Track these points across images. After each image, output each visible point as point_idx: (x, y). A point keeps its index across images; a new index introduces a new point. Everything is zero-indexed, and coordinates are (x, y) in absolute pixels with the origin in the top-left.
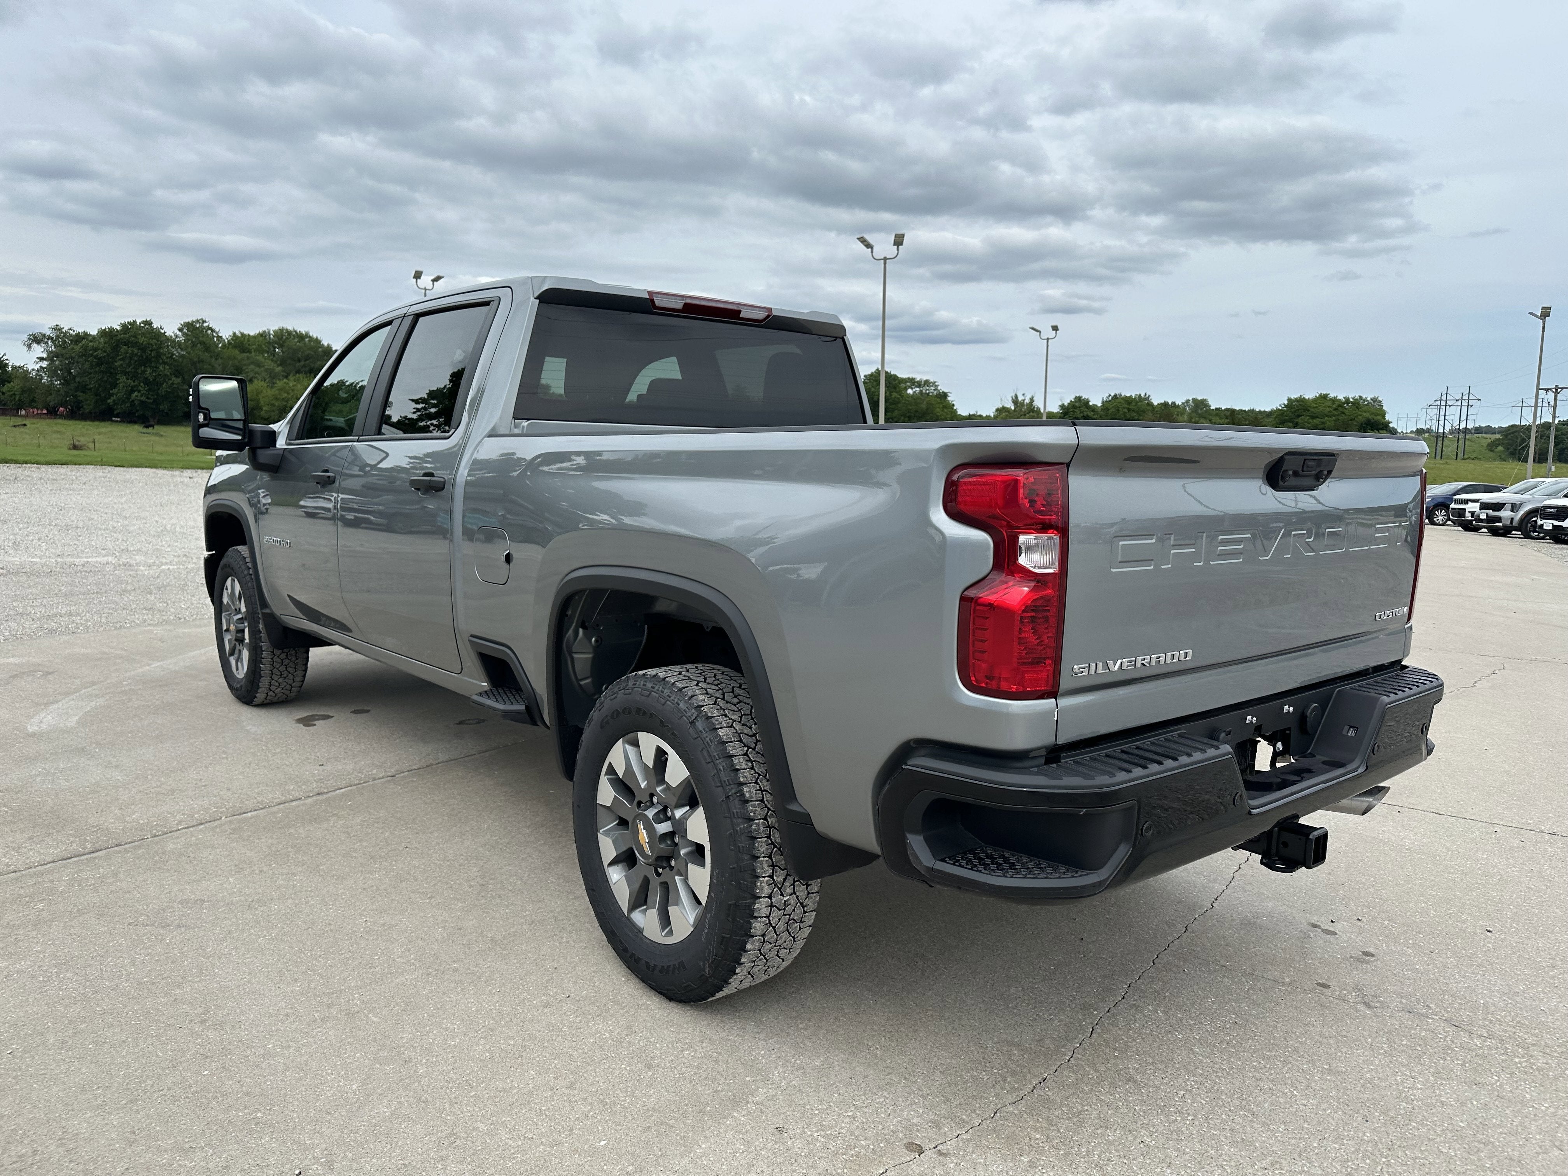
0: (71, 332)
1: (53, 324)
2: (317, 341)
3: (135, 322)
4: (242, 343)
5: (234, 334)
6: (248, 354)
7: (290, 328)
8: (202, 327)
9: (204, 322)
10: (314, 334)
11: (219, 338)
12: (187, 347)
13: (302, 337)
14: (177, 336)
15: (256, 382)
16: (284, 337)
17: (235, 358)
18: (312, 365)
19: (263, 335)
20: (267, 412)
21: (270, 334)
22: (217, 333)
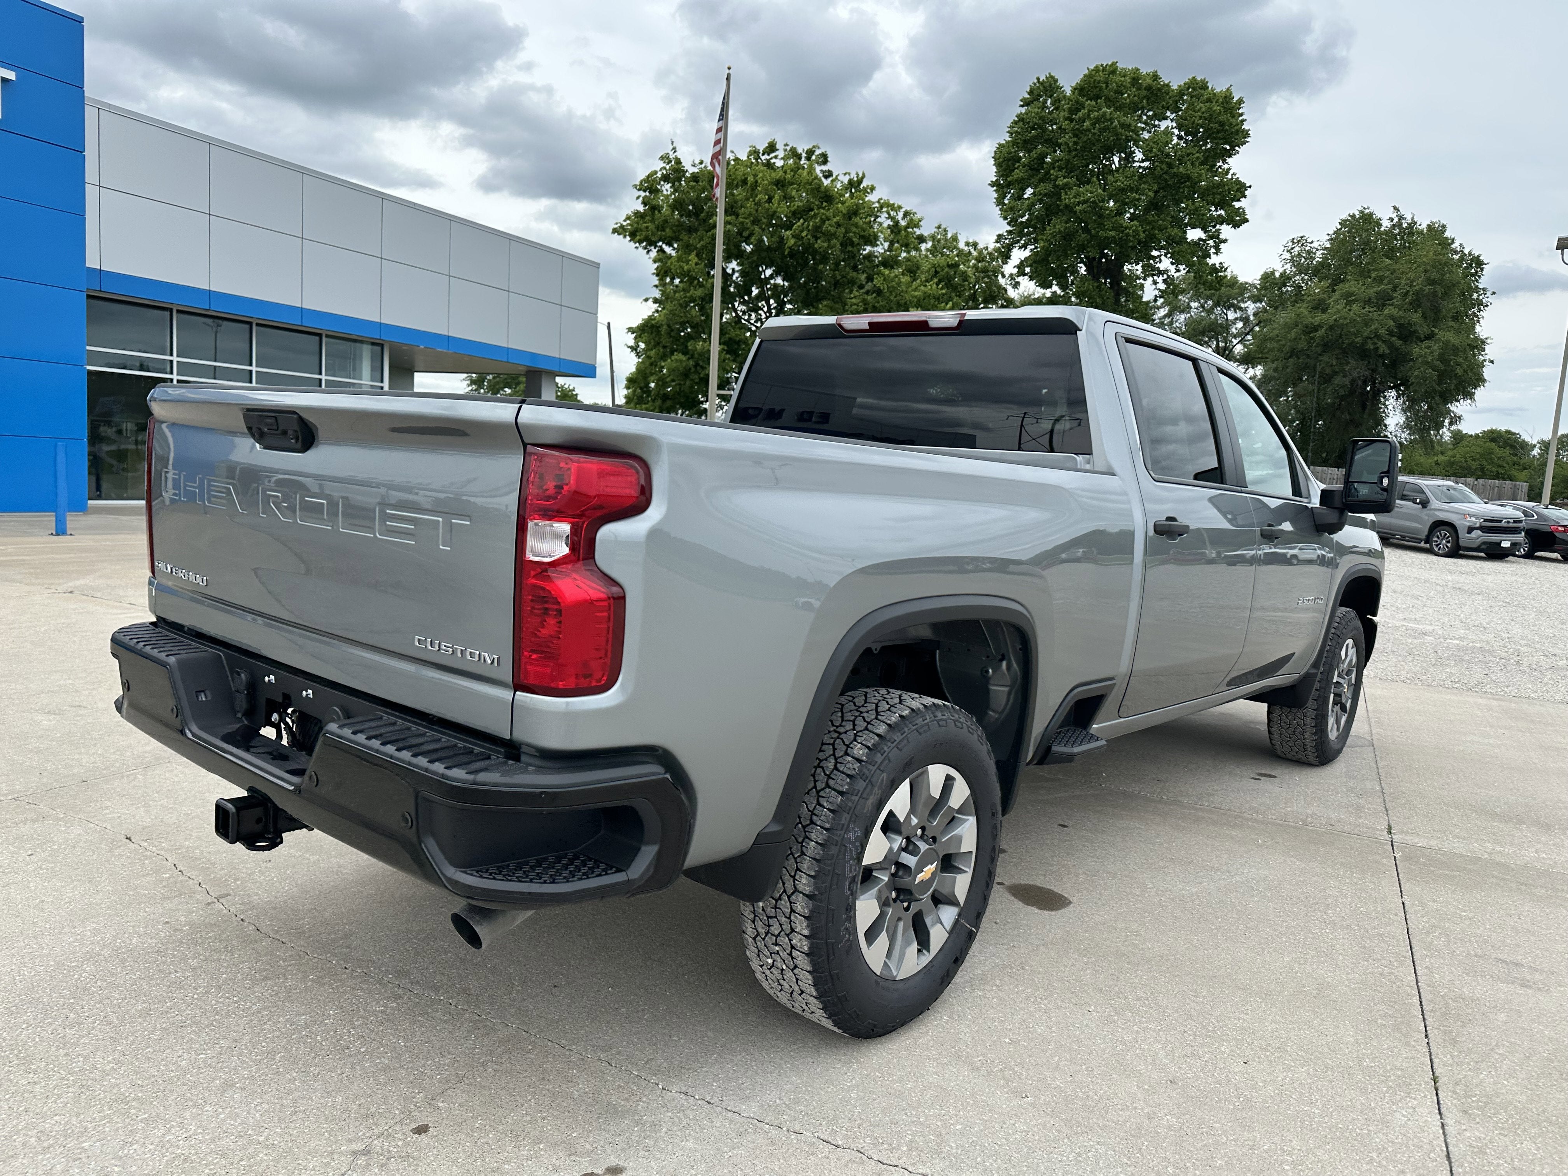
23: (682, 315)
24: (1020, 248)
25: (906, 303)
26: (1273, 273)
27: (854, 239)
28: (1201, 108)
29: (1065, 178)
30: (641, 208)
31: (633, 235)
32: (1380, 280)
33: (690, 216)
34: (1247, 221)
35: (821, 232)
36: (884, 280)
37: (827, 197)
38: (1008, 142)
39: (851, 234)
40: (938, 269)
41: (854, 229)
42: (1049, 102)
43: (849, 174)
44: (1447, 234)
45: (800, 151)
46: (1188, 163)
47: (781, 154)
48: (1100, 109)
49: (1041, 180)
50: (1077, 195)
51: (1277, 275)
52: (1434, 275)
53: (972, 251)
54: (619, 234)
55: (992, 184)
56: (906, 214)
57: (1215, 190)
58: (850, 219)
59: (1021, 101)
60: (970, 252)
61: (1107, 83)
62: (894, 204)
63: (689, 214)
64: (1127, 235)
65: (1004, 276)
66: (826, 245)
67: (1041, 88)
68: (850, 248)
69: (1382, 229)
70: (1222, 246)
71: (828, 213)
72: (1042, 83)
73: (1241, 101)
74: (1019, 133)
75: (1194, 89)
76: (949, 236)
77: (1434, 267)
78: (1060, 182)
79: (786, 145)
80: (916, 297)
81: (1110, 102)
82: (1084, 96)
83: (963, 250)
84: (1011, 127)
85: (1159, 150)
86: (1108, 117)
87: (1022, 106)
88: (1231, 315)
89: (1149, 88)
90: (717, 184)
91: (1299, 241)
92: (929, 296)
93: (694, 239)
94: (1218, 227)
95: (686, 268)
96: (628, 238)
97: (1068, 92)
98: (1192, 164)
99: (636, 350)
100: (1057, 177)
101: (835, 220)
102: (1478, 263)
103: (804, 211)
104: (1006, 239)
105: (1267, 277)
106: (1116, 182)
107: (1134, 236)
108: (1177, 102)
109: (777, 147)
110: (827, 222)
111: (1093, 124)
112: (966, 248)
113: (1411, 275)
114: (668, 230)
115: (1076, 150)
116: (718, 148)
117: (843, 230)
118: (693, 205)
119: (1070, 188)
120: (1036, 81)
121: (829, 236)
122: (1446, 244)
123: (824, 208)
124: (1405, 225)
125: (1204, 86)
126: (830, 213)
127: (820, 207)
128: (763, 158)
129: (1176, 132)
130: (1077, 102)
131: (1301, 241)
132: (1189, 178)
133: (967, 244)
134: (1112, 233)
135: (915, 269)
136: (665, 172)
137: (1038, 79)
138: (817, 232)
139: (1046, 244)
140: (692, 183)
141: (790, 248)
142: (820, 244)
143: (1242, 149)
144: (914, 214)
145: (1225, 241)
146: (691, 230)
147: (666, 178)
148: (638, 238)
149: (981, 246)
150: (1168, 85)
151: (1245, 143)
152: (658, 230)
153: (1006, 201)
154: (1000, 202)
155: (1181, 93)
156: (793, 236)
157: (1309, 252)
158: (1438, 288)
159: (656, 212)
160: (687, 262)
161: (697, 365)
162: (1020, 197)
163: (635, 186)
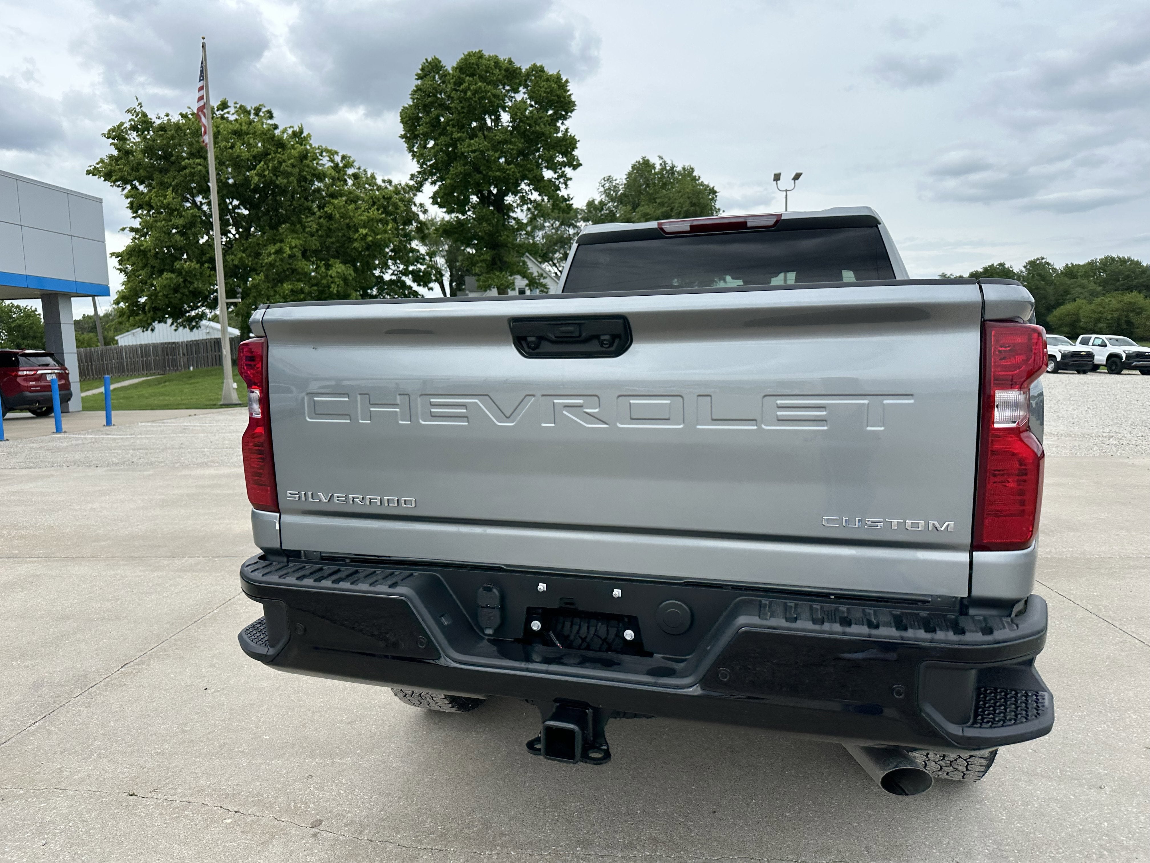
0: (952, 277)
1: (941, 274)
2: (1138, 263)
3: (993, 265)
4: (1072, 272)
5: (1067, 265)
6: (1075, 280)
7: (1114, 255)
8: (1041, 263)
9: (1043, 259)
10: (1135, 258)
11: (1054, 269)
12: (1028, 279)
13: (1123, 261)
14: (1022, 272)
15: (1078, 300)
16: (1108, 262)
17: (1066, 284)
18: (1130, 283)
19: (1091, 264)
20: (1086, 323)
21: (1096, 262)
22: (1052, 266)
23: (166, 240)
24: (432, 184)
25: (355, 225)
26: (593, 201)
27: (308, 177)
28: (544, 86)
29: (458, 132)
30: (115, 153)
31: (108, 176)
32: (662, 204)
33: (160, 159)
34: (581, 165)
35: (279, 171)
36: (334, 207)
37: (280, 144)
38: (410, 106)
39: (305, 173)
40: (375, 200)
41: (307, 169)
42: (437, 77)
43: (293, 127)
44: (695, 174)
45: (249, 108)
46: (541, 124)
47: (232, 110)
48: (476, 84)
49: (440, 134)
50: (469, 145)
51: (596, 202)
52: (694, 200)
53: (388, 186)
54: (93, 175)
55: (402, 137)
56: (343, 157)
57: (561, 143)
58: (302, 161)
59: (416, 75)
60: (386, 188)
61: (477, 65)
62: (331, 150)
63: (160, 158)
64: (508, 175)
65: (415, 205)
66: (285, 181)
67: (430, 67)
68: (303, 184)
69: (656, 171)
70: (569, 183)
71: (283, 157)
72: (430, 63)
73: (567, 81)
74: (419, 99)
75: (536, 72)
76: (369, 175)
77: (693, 194)
78: (456, 135)
79: (236, 103)
80: (361, 220)
81: (482, 79)
82: (463, 74)
83: (380, 186)
84: (412, 94)
85: (522, 114)
86: (483, 89)
87: (417, 79)
88: (572, 231)
89: (507, 70)
90: (205, 132)
91: (608, 180)
92: (372, 219)
93: (168, 178)
94: (563, 169)
95: (165, 202)
96: (102, 178)
97: (451, 72)
98: (544, 124)
99: (124, 271)
100: (452, 132)
101: (290, 162)
102: (713, 192)
103: (262, 155)
104: (418, 177)
105: (590, 204)
106: (495, 136)
107: (513, 176)
108: (526, 81)
109: (229, 104)
110: (284, 164)
111: (474, 94)
112: (383, 185)
113: (682, 201)
114: (141, 171)
115: (463, 112)
116: (202, 103)
117: (298, 170)
118: (162, 150)
119: (463, 141)
120: (425, 61)
121: (288, 175)
122: (694, 179)
123: (280, 153)
124: (668, 168)
125: (542, 70)
126: (285, 157)
127: (276, 152)
128: (218, 113)
129: (529, 101)
130: (459, 77)
131: (609, 179)
132: (543, 134)
133: (384, 181)
134: (498, 173)
135: (355, 199)
136: (133, 124)
137: (427, 60)
138: (276, 171)
139: (452, 181)
140: (160, 133)
141: (255, 184)
142: (281, 181)
143: (573, 114)
144: (349, 157)
145: (570, 179)
146: (163, 171)
147: (134, 128)
148: (114, 178)
149: (395, 182)
150: (520, 69)
151: (574, 110)
152: (132, 170)
153: (415, 150)
154: (410, 149)
155: (528, 74)
156: (256, 175)
157: (615, 187)
158: (698, 209)
159: (131, 156)
160: (165, 197)
161: (185, 281)
162: (425, 147)
163: (104, 135)
